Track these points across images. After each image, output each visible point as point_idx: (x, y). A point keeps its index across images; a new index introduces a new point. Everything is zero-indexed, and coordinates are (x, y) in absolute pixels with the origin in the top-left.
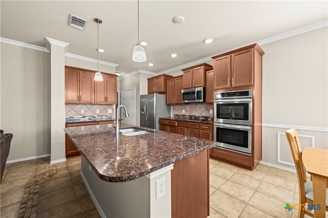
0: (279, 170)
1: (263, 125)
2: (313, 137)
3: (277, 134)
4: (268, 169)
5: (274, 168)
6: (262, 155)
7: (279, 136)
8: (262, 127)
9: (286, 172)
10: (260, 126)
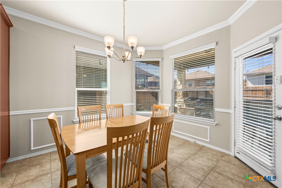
0: (32, 158)
1: (11, 113)
2: (61, 116)
3: (30, 121)
4: (19, 164)
5: (27, 158)
6: (10, 151)
7: (32, 122)
8: (10, 116)
9: (40, 156)
10: (7, 116)
